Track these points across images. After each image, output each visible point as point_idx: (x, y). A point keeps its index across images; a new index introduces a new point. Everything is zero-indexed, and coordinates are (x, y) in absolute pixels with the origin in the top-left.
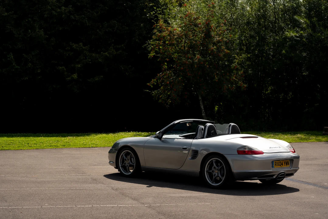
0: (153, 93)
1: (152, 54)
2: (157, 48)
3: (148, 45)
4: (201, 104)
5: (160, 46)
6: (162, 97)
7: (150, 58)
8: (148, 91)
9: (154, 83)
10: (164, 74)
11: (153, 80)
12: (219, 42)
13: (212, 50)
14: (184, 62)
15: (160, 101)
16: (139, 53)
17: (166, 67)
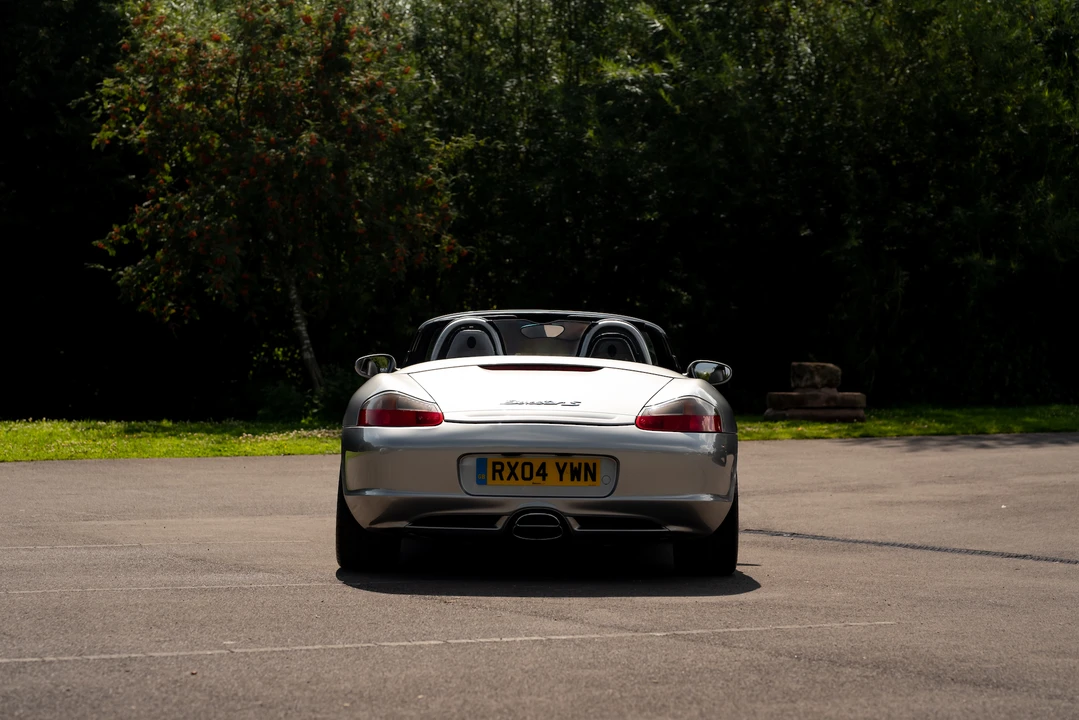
0: (121, 276)
1: (105, 134)
2: (126, 112)
3: (93, 100)
4: (297, 318)
5: (142, 101)
6: (150, 293)
7: (97, 147)
8: (102, 267)
9: (121, 240)
10: (158, 205)
11: (116, 228)
12: (372, 89)
13: (352, 119)
14: (258, 155)
15: (144, 306)
16: (29, 137)
17: (168, 178)
